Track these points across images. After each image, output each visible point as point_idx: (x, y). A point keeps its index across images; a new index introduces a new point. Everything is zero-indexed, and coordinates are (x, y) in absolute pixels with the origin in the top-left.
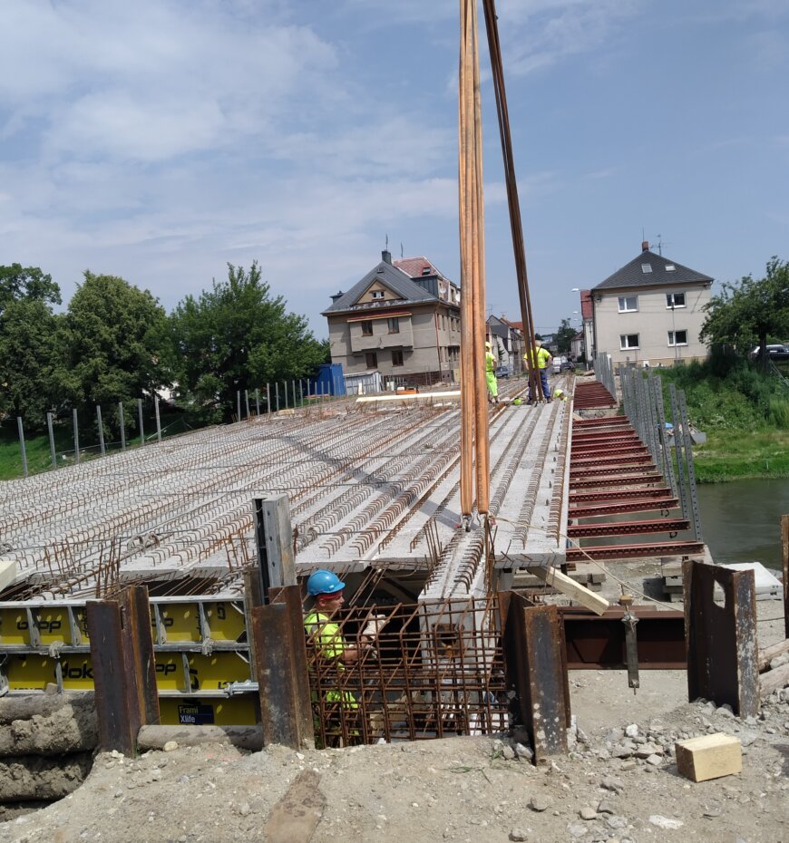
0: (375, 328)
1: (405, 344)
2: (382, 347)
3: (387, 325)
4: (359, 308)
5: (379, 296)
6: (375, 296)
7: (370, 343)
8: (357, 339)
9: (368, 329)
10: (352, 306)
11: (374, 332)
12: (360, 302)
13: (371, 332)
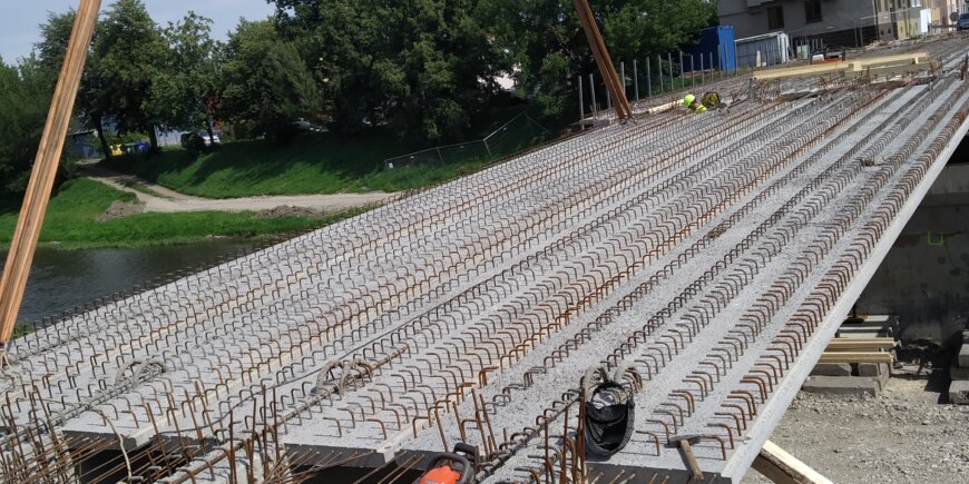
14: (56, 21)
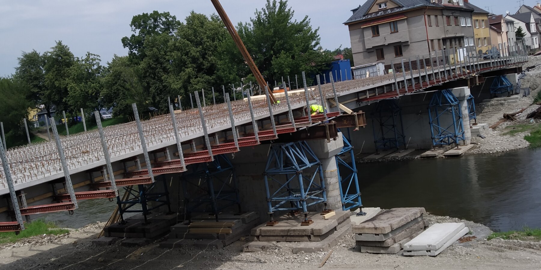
0: (381, 30)
1: (403, 40)
2: (386, 44)
3: (389, 27)
4: (369, 16)
5: (383, 6)
6: (380, 7)
7: (378, 42)
8: (369, 39)
9: (376, 31)
10: (364, 16)
11: (380, 33)
12: (370, 12)
13: (378, 33)
14: (26, 56)
